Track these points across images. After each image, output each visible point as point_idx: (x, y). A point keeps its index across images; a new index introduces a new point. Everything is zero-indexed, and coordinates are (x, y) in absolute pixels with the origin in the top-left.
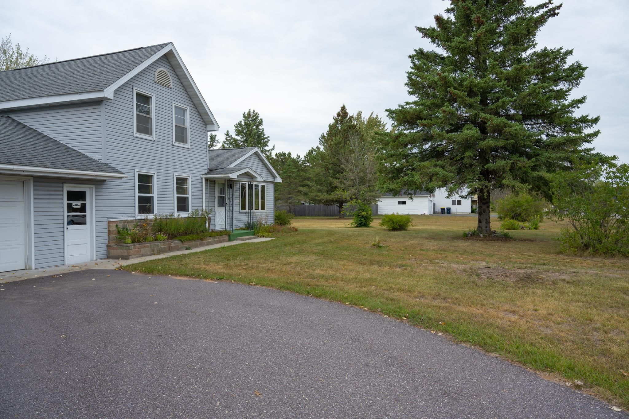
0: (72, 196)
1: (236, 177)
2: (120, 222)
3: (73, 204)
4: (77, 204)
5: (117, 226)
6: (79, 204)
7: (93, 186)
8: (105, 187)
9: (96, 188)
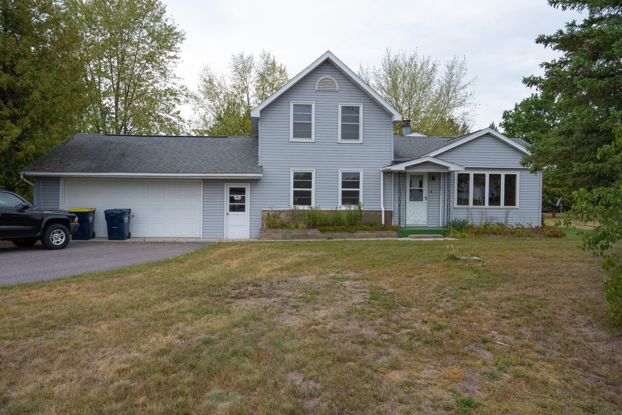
0: (233, 191)
1: (404, 169)
2: (272, 211)
3: (235, 197)
4: (238, 197)
5: (268, 214)
6: (240, 197)
7: (249, 184)
8: (259, 184)
9: (251, 185)
